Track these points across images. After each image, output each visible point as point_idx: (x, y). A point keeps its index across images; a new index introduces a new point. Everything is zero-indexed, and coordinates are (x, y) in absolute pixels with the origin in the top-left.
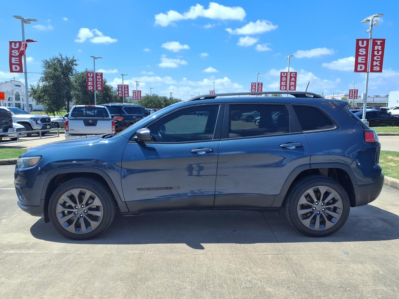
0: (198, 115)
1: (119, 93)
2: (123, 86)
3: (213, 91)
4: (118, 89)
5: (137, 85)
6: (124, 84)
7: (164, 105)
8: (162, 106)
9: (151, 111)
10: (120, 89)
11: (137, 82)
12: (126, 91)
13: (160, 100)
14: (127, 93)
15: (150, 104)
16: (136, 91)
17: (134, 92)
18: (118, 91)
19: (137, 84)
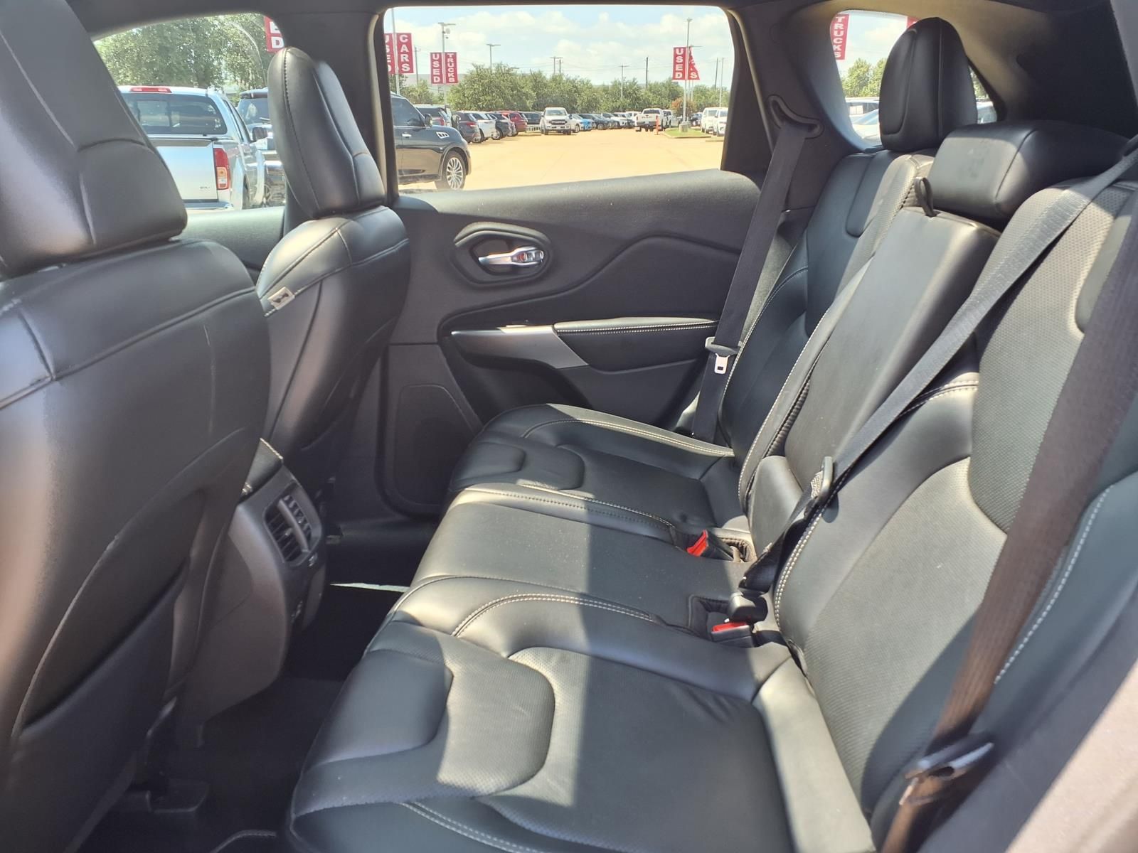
0: (639, 128)
2: (394, 38)
3: (684, 48)
5: (443, 36)
6: (397, 31)
7: (532, 98)
8: (528, 102)
9: (483, 118)
11: (443, 25)
12: (404, 53)
13: (521, 83)
14: (407, 60)
15: (489, 98)
16: (440, 54)
17: (436, 57)
19: (444, 32)
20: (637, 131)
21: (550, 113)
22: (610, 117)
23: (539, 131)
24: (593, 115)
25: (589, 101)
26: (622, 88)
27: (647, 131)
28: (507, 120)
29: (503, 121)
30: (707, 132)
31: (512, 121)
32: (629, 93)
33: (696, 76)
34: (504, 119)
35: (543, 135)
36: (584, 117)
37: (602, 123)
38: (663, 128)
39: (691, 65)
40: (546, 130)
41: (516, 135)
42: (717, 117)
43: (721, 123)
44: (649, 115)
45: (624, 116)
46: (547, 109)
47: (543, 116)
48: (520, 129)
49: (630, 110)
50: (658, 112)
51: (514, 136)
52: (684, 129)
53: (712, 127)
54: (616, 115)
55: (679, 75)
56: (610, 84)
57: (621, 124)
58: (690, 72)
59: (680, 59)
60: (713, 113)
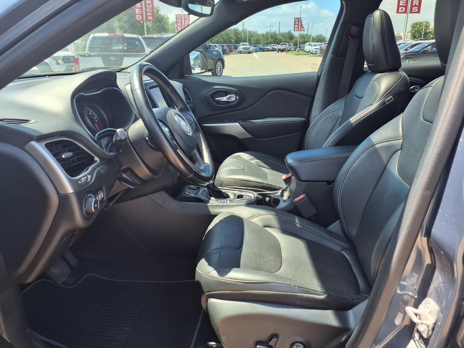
0: (278, 51)
1: (178, 25)
2: (183, 16)
3: (299, 18)
4: (177, 20)
6: (184, 14)
8: (232, 40)
9: (217, 47)
10: (179, 21)
13: (230, 33)
15: (217, 39)
18: (177, 23)
20: (277, 52)
21: (242, 45)
22: (265, 46)
23: (237, 52)
24: (259, 46)
25: (257, 40)
26: (270, 35)
27: (281, 52)
28: (226, 48)
29: (224, 48)
30: (308, 53)
31: (227, 48)
32: (273, 37)
33: (303, 30)
34: (225, 47)
35: (239, 54)
36: (255, 47)
37: (262, 49)
38: (289, 51)
39: (301, 25)
40: (241, 52)
41: (229, 54)
42: (312, 46)
43: (314, 49)
44: (283, 46)
45: (271, 46)
46: (241, 43)
47: (239, 46)
48: (231, 51)
49: (273, 44)
50: (286, 44)
51: (228, 54)
52: (298, 51)
53: (309, 51)
54: (268, 46)
55: (296, 29)
56: (265, 33)
57: (270, 49)
58: (301, 28)
59: (297, 23)
60: (310, 45)
